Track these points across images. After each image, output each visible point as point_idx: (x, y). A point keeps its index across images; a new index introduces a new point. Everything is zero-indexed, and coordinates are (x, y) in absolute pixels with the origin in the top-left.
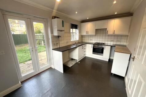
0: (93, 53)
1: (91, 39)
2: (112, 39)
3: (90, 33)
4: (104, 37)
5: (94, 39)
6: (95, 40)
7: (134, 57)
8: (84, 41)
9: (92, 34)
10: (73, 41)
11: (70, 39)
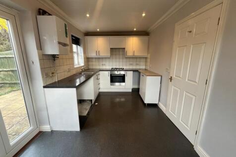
0: (111, 85)
1: (104, 63)
2: (131, 63)
3: (102, 54)
4: (121, 60)
5: (107, 63)
6: (109, 65)
7: (171, 77)
8: (91, 67)
9: (106, 55)
10: (77, 68)
11: (73, 64)
